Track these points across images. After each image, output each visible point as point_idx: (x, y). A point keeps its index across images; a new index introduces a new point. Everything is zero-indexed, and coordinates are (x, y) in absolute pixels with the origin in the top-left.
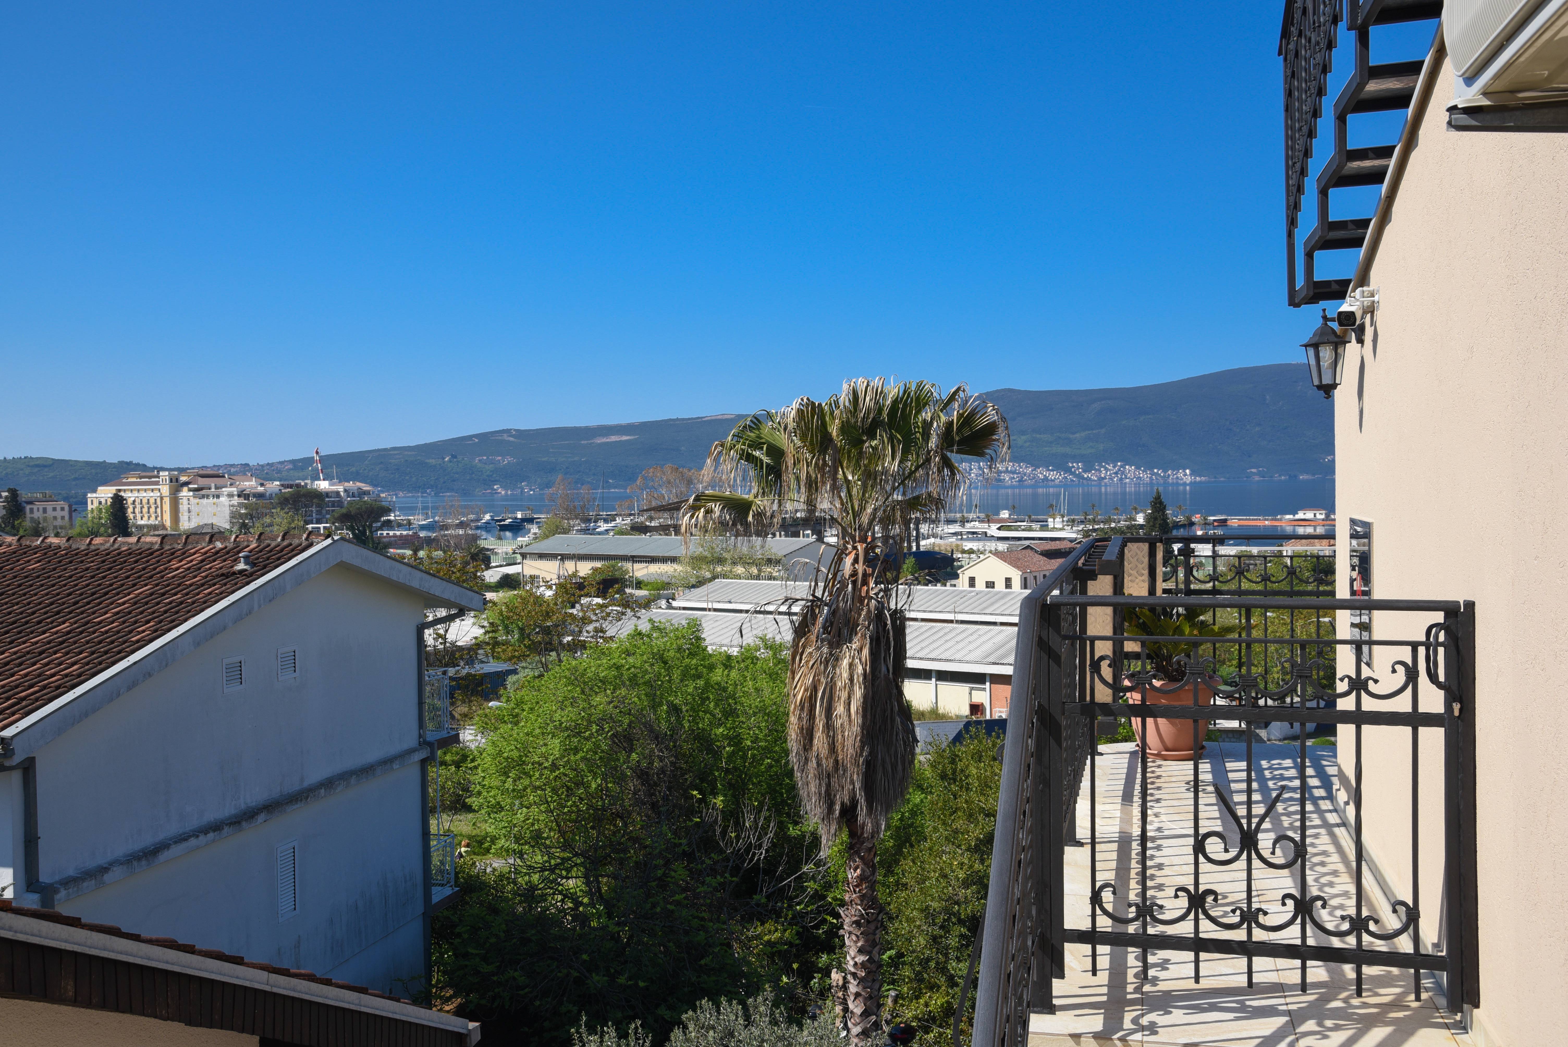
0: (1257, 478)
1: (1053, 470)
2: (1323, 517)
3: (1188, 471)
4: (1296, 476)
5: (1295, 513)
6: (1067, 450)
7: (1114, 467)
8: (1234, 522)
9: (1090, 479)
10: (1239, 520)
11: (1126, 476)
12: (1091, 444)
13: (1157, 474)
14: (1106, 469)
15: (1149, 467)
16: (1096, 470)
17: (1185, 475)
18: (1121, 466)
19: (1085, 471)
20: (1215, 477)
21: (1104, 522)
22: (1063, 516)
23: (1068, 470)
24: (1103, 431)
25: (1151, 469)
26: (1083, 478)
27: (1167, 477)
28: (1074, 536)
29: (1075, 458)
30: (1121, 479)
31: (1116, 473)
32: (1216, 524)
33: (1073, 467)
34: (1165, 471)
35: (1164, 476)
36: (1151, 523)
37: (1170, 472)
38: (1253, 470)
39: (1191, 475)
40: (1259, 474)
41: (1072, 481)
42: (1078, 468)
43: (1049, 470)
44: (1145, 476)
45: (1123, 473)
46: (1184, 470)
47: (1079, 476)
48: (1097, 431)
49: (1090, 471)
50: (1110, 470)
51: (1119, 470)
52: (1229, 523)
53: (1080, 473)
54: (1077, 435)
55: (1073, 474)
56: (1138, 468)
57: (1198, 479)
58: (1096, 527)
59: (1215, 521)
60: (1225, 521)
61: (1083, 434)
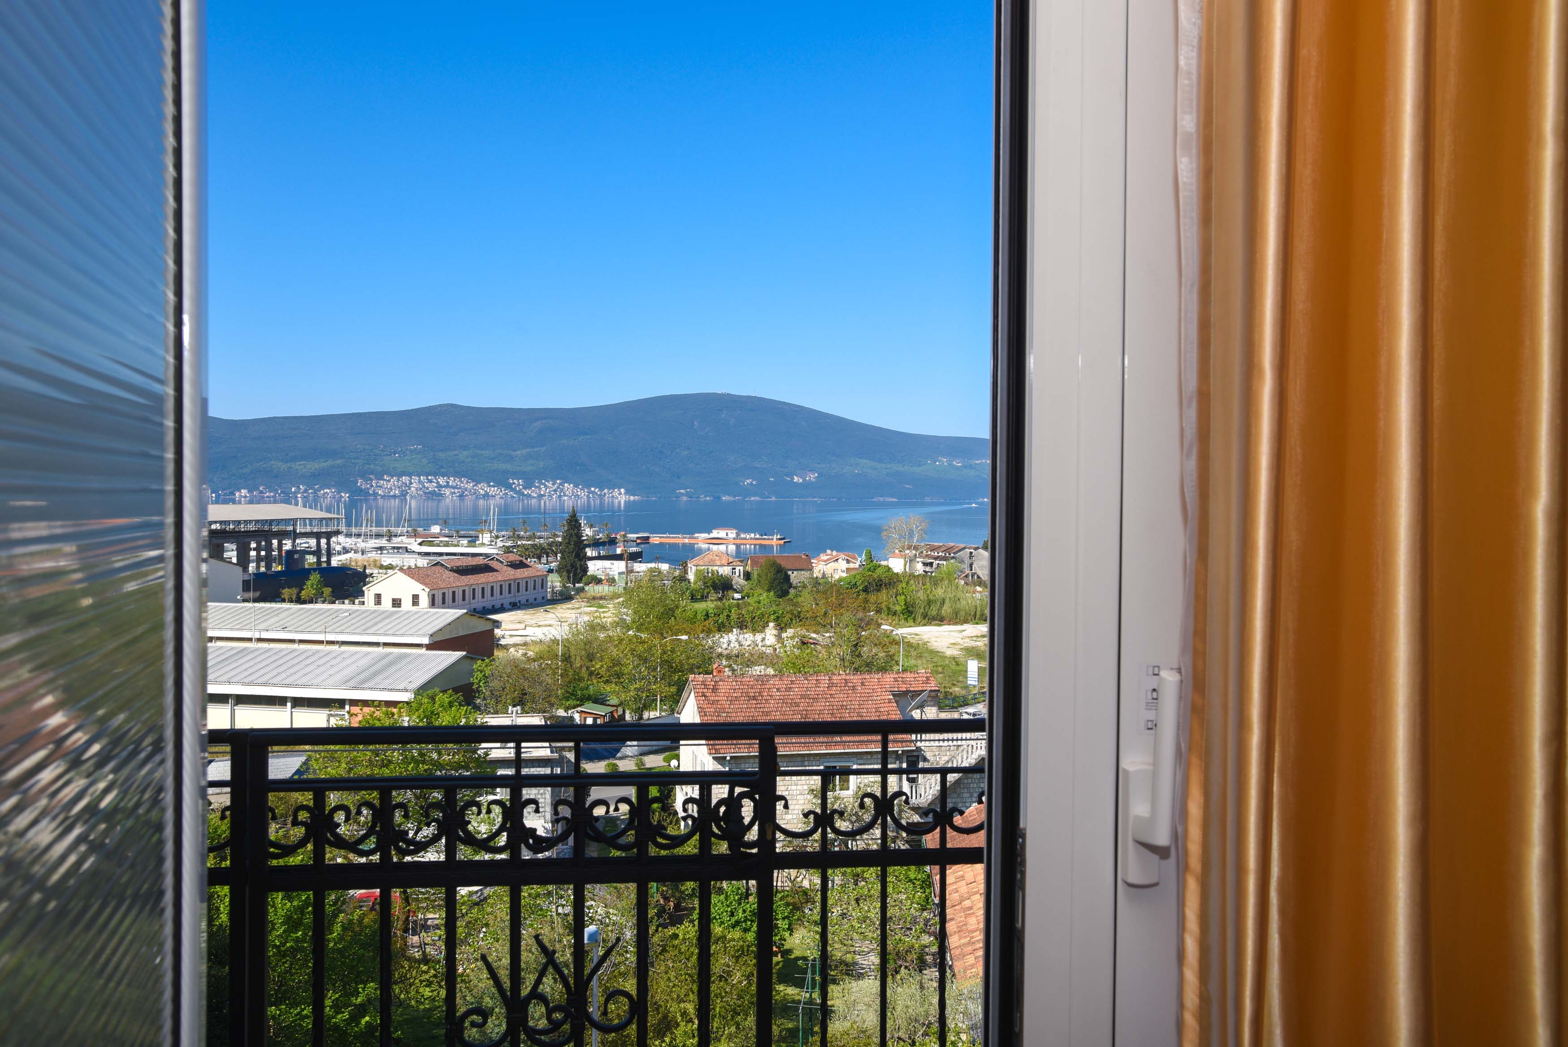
0: (685, 498)
1: (494, 486)
2: (734, 536)
3: (622, 490)
4: (719, 498)
5: (709, 532)
6: (509, 467)
7: (553, 484)
8: (655, 539)
9: (530, 495)
10: (660, 537)
11: (564, 493)
12: (532, 461)
13: (593, 493)
14: (546, 487)
15: (587, 485)
16: (536, 487)
17: (620, 494)
18: (560, 484)
19: (525, 488)
20: (648, 497)
21: (529, 539)
22: (491, 532)
23: (509, 487)
24: (544, 449)
25: (589, 487)
26: (523, 494)
27: (602, 497)
28: (495, 551)
29: (516, 475)
30: (560, 496)
31: (555, 491)
32: (638, 541)
33: (514, 483)
34: (601, 490)
35: (600, 495)
36: (567, 541)
37: (606, 491)
38: (682, 491)
39: (625, 494)
40: (687, 494)
41: (512, 497)
42: (519, 485)
43: (490, 486)
44: (583, 494)
45: (562, 490)
46: (619, 489)
47: (520, 493)
48: (538, 449)
49: (530, 488)
50: (550, 488)
51: (558, 488)
52: (651, 540)
53: (520, 490)
54: (518, 452)
55: (514, 490)
56: (576, 486)
57: (632, 498)
58: (519, 543)
59: (638, 538)
60: (648, 538)
61: (524, 451)
